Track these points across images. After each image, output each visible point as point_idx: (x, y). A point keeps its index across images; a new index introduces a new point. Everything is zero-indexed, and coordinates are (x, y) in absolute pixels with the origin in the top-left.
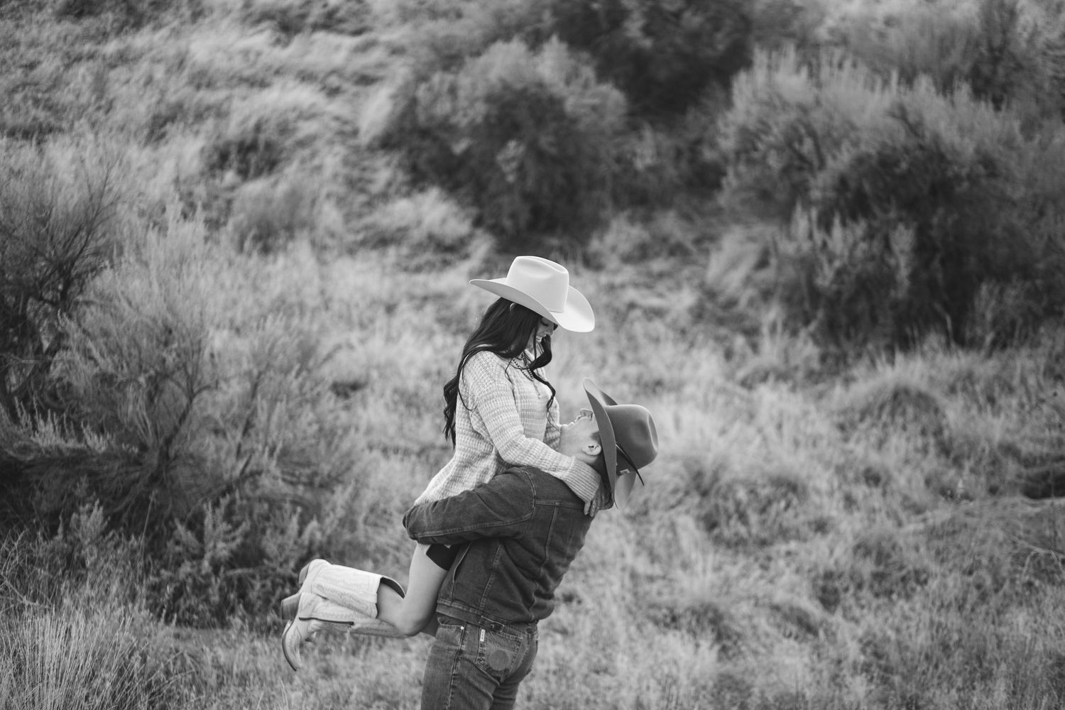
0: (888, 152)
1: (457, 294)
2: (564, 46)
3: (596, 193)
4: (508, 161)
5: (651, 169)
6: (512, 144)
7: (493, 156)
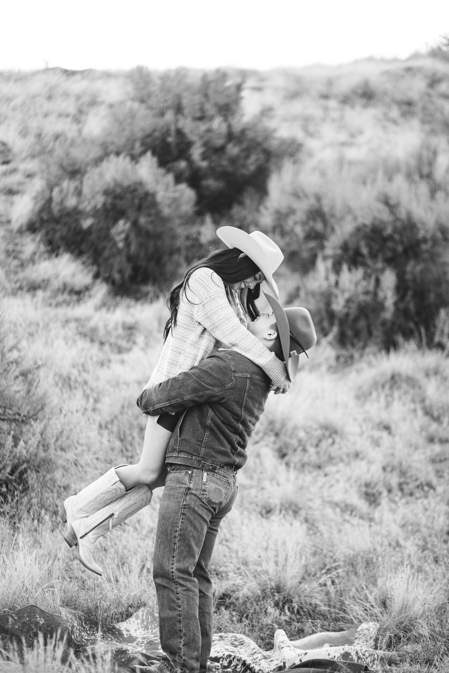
0: (377, 223)
1: (88, 319)
2: (155, 160)
3: (176, 257)
4: (120, 233)
6: (121, 223)
7: (108, 229)
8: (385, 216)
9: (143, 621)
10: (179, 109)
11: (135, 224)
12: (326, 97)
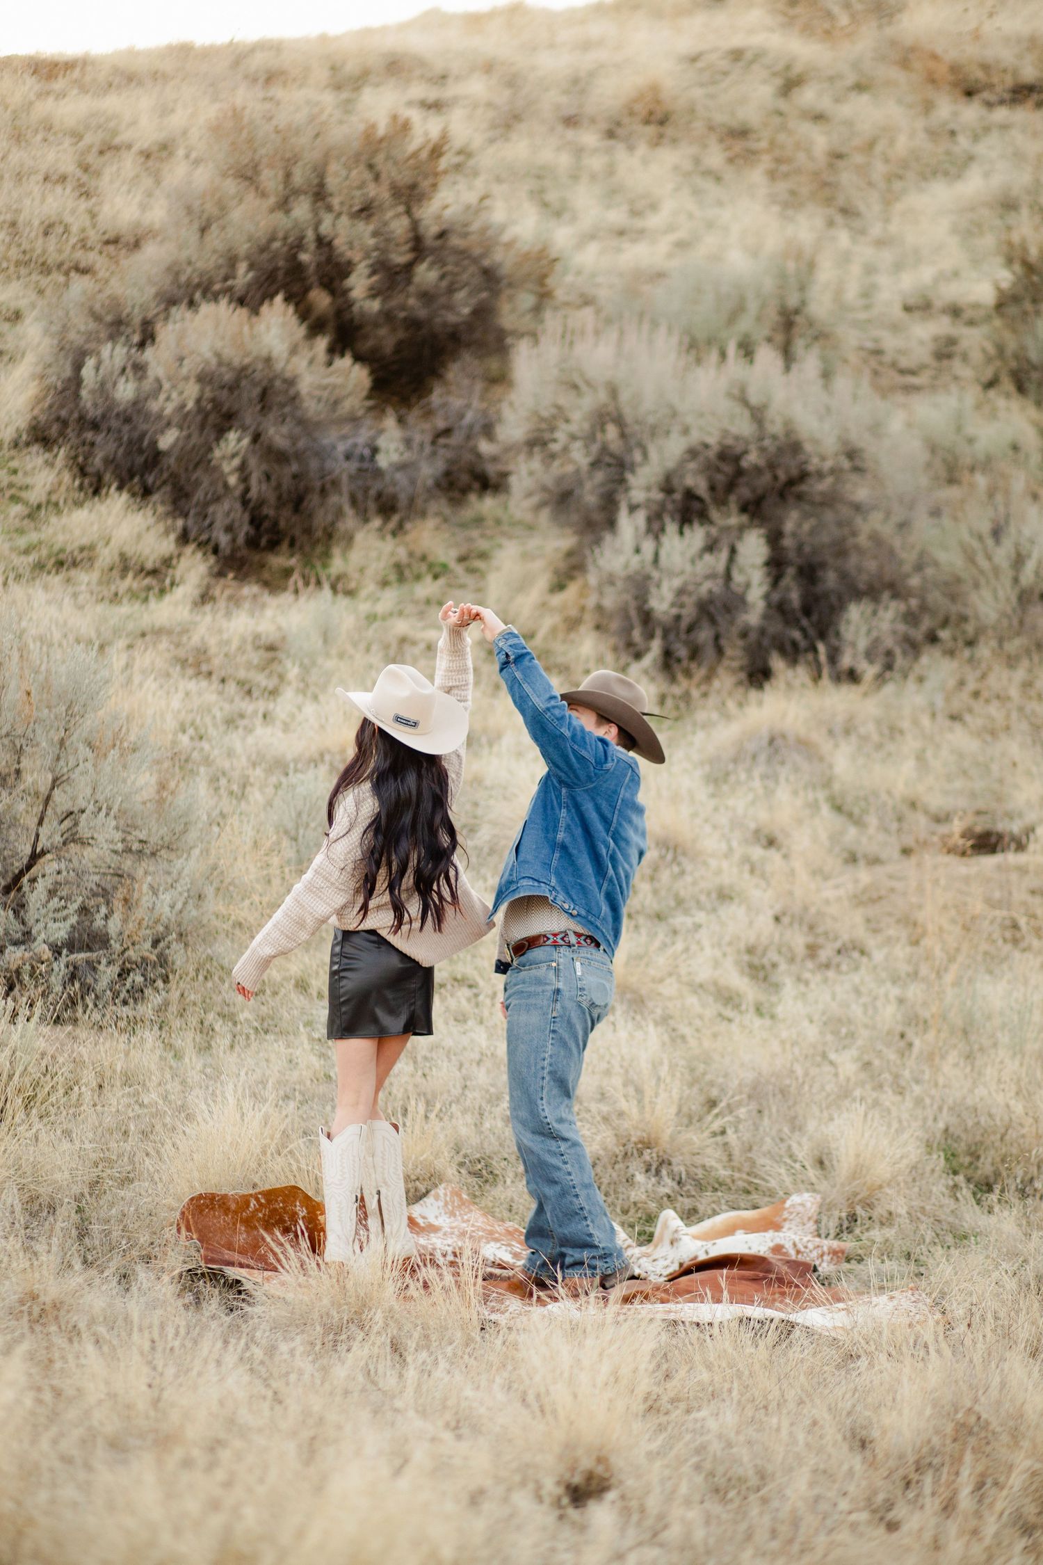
0: (729, 442)
1: (185, 629)
2: (291, 309)
4: (231, 457)
5: (402, 467)
6: (232, 436)
7: (210, 450)
8: (743, 427)
9: (446, 1204)
10: (320, 194)
11: (256, 438)
12: (571, 121)
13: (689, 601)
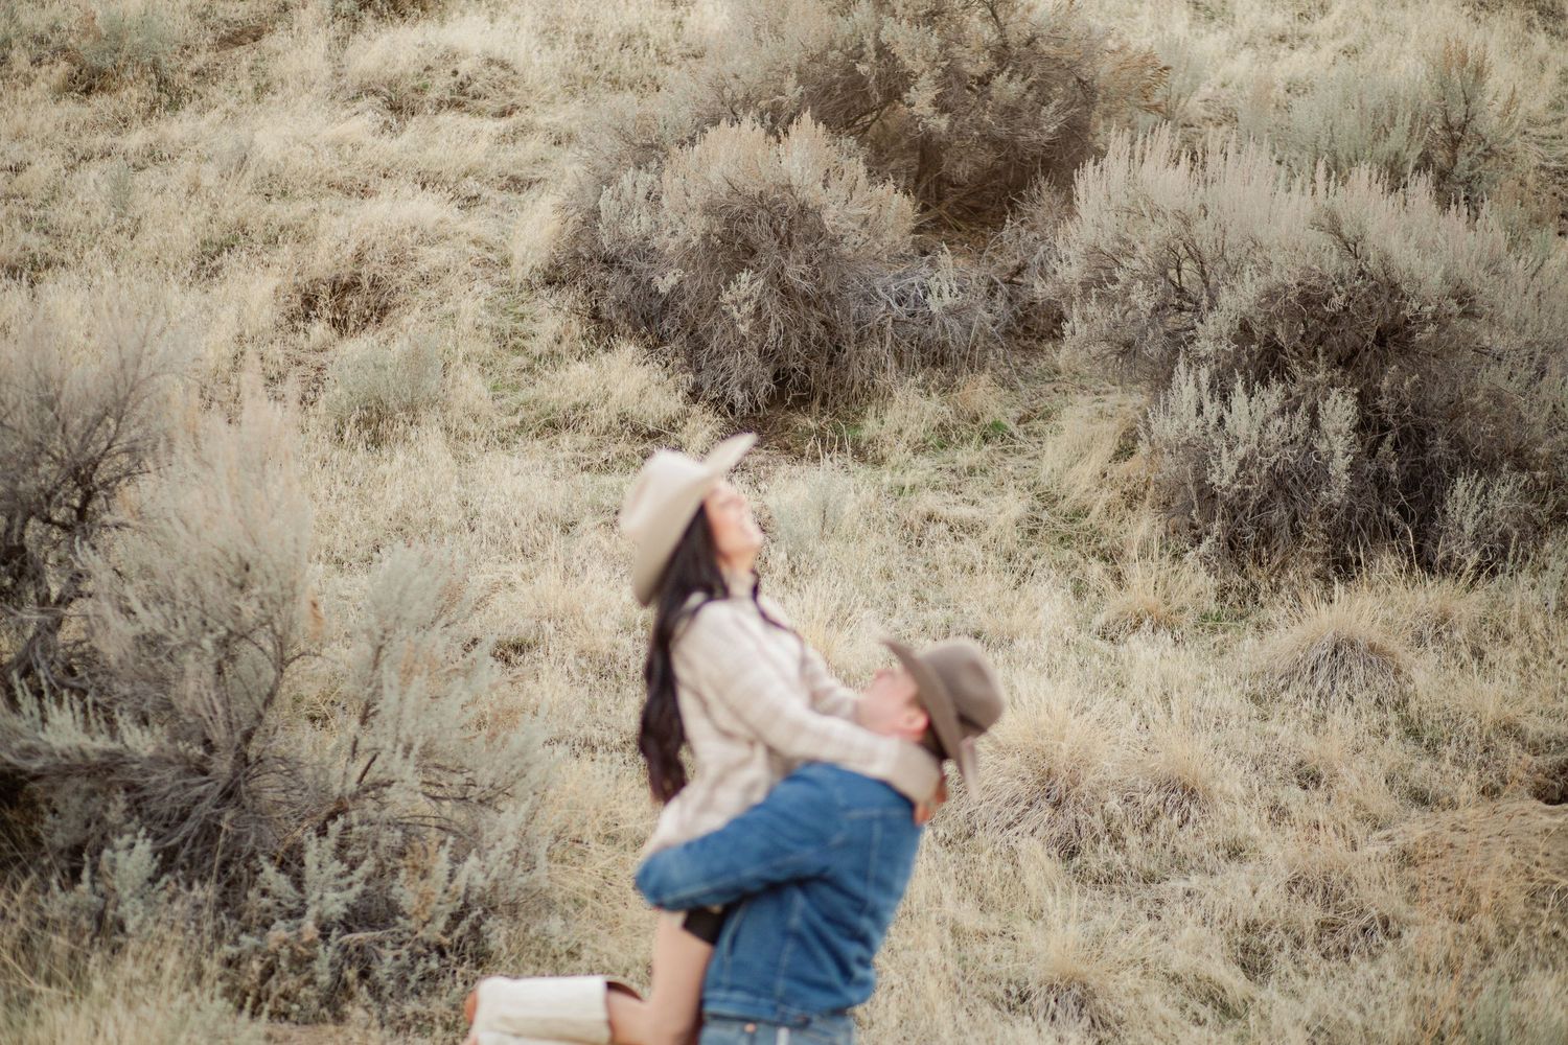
0: (1312, 282)
2: (821, 128)
3: (872, 349)
4: (743, 302)
5: (952, 312)
6: (744, 276)
7: (718, 294)
8: (1333, 262)
11: (777, 278)
13: (1259, 474)
